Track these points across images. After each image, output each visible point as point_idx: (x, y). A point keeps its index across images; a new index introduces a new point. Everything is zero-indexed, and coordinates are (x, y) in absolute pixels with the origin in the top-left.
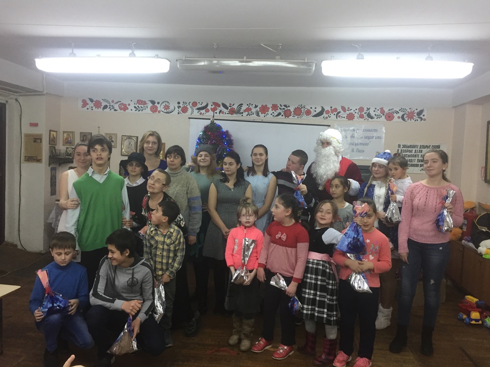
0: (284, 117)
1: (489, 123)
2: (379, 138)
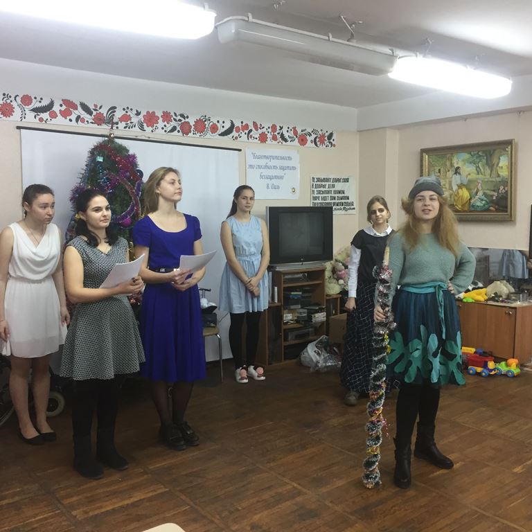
0: (180, 134)
1: (423, 151)
2: (294, 168)
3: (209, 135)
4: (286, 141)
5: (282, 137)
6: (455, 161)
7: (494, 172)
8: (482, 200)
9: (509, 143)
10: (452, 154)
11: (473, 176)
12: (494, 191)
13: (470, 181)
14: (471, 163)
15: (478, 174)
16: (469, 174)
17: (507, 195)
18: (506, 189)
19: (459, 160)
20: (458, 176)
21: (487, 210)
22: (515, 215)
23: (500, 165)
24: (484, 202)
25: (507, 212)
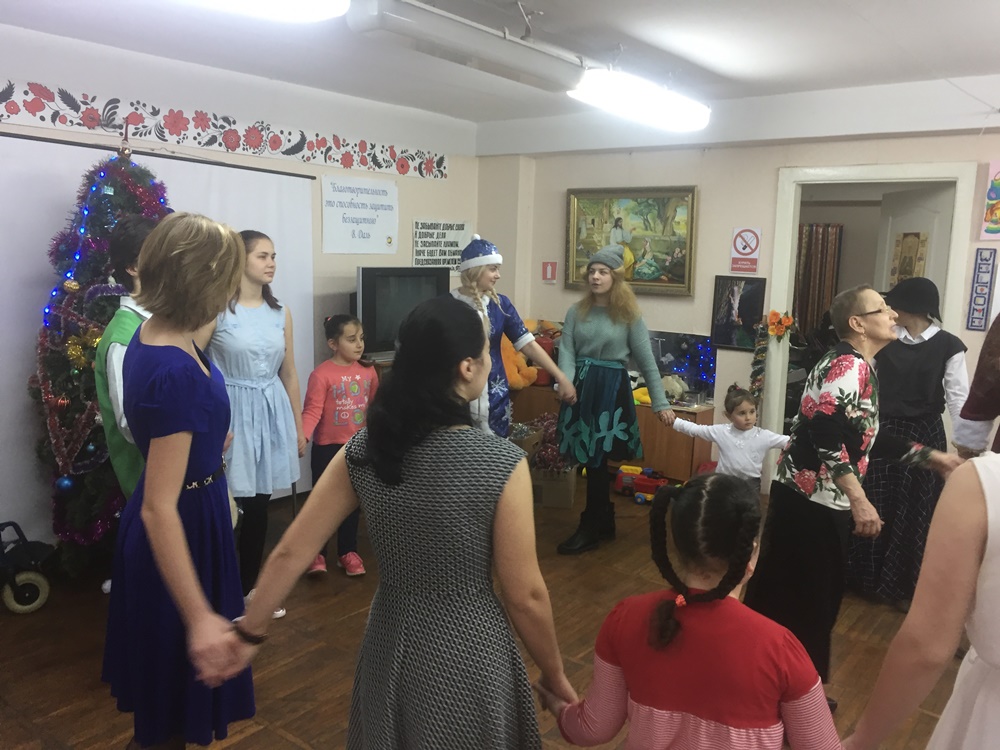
0: (223, 148)
1: (571, 192)
2: (390, 208)
3: (268, 152)
4: (380, 166)
5: (375, 159)
6: (615, 209)
7: (668, 228)
8: (651, 265)
9: (690, 190)
10: (611, 199)
11: (639, 232)
12: (667, 254)
13: (635, 239)
14: (636, 214)
15: (646, 229)
16: (634, 229)
17: (685, 261)
18: (684, 252)
19: (620, 209)
20: (619, 230)
21: (657, 280)
22: (694, 288)
23: (677, 219)
24: (653, 268)
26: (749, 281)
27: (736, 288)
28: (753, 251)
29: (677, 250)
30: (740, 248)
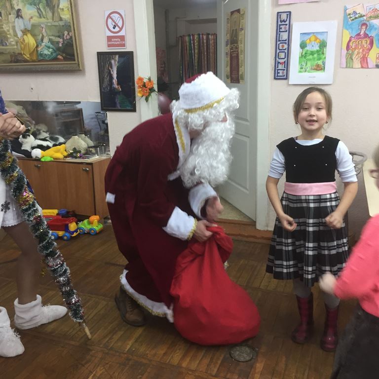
7: (56, 14)
8: (49, 48)
11: (36, 20)
12: (59, 37)
13: (33, 26)
14: (31, 4)
15: (40, 17)
16: (32, 18)
17: (72, 41)
18: (70, 34)
20: (21, 20)
21: (56, 59)
22: (83, 64)
23: (61, 6)
24: (51, 50)
25: (75, 61)
26: (122, 55)
27: (113, 62)
28: (121, 29)
29: (66, 33)
30: (111, 27)
